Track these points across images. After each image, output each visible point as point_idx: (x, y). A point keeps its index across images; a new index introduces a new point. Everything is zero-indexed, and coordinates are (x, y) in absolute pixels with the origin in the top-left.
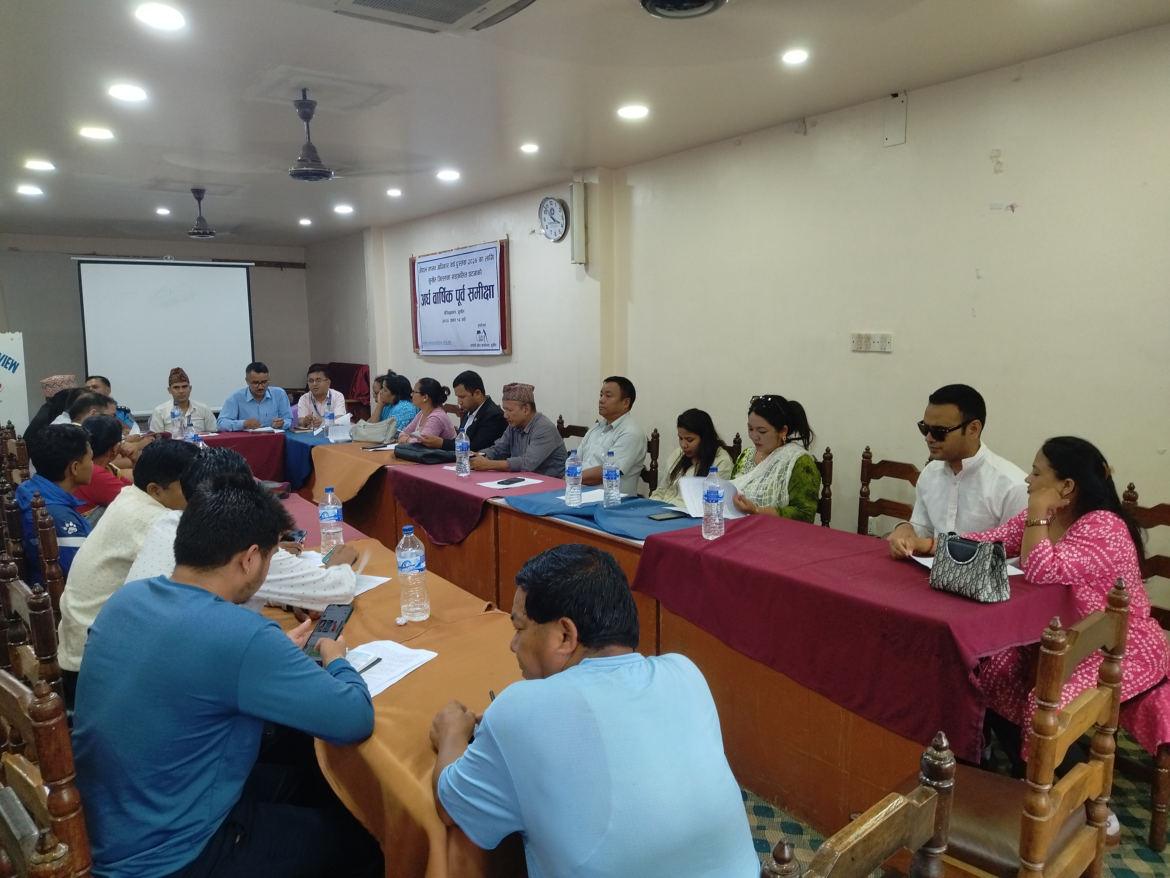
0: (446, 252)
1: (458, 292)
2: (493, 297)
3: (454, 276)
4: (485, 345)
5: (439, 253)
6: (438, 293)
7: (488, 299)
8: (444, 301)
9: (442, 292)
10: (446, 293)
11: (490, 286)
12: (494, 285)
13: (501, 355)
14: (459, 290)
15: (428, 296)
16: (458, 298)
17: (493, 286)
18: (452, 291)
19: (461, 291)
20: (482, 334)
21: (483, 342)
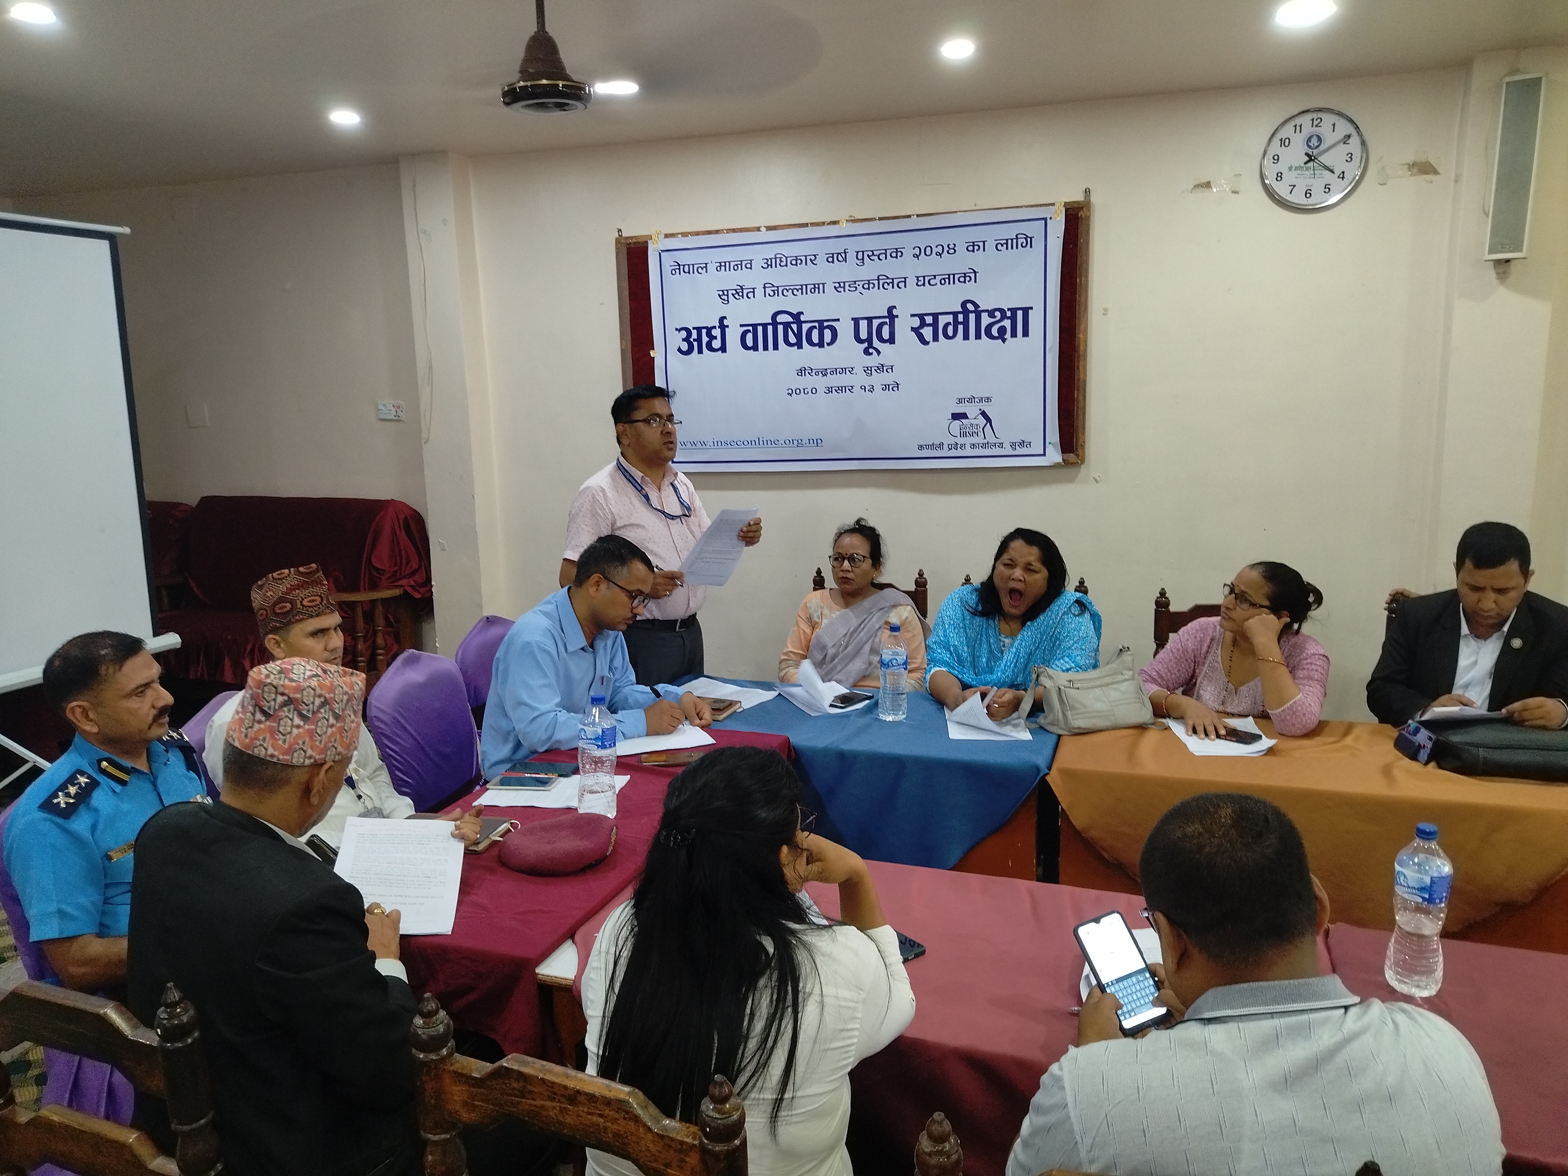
0: (806, 225)
1: (863, 324)
2: (1026, 333)
3: (839, 287)
4: (984, 446)
5: (769, 228)
6: (765, 326)
7: (1004, 340)
8: (800, 346)
9: (787, 325)
10: (805, 327)
11: (1014, 311)
12: (1031, 308)
13: (1056, 466)
14: (870, 320)
15: (716, 332)
16: (864, 335)
17: (1026, 311)
18: (838, 320)
19: (876, 323)
20: (974, 422)
21: (979, 440)
